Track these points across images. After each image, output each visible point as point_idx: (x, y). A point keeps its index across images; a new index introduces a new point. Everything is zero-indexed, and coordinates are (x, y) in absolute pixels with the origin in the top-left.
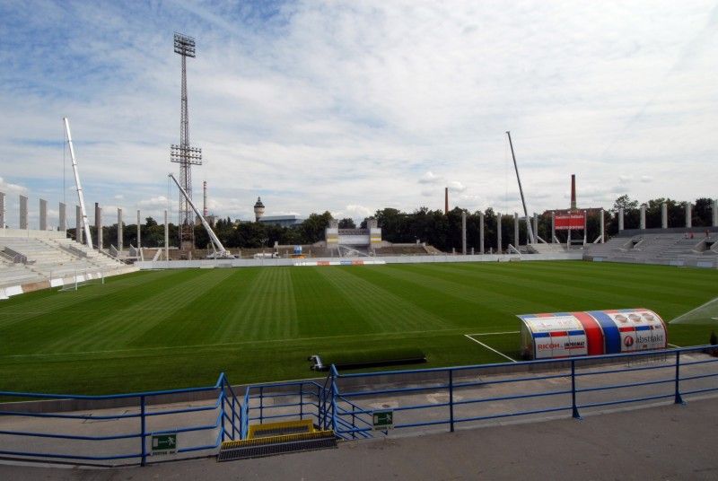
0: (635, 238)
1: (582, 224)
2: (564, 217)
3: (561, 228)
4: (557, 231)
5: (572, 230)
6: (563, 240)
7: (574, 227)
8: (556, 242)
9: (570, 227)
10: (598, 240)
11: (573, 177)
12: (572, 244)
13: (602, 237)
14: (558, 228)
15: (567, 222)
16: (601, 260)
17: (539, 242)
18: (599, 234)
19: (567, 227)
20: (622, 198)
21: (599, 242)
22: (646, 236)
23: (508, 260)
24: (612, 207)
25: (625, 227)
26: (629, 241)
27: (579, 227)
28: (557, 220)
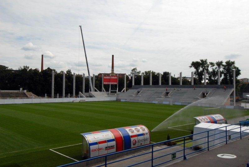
0: (139, 90)
1: (116, 82)
2: (108, 78)
3: (106, 83)
4: (104, 85)
5: (112, 85)
6: (107, 90)
7: (112, 83)
8: (104, 91)
9: (111, 83)
10: (123, 90)
11: (113, 56)
12: (111, 92)
13: (125, 89)
14: (105, 83)
15: (109, 80)
16: (124, 101)
17: (95, 91)
18: (124, 87)
19: (109, 83)
20: (134, 69)
21: (124, 91)
22: (143, 89)
23: (78, 101)
24: (130, 73)
25: (135, 84)
26: (136, 91)
27: (115, 83)
28: (104, 79)
